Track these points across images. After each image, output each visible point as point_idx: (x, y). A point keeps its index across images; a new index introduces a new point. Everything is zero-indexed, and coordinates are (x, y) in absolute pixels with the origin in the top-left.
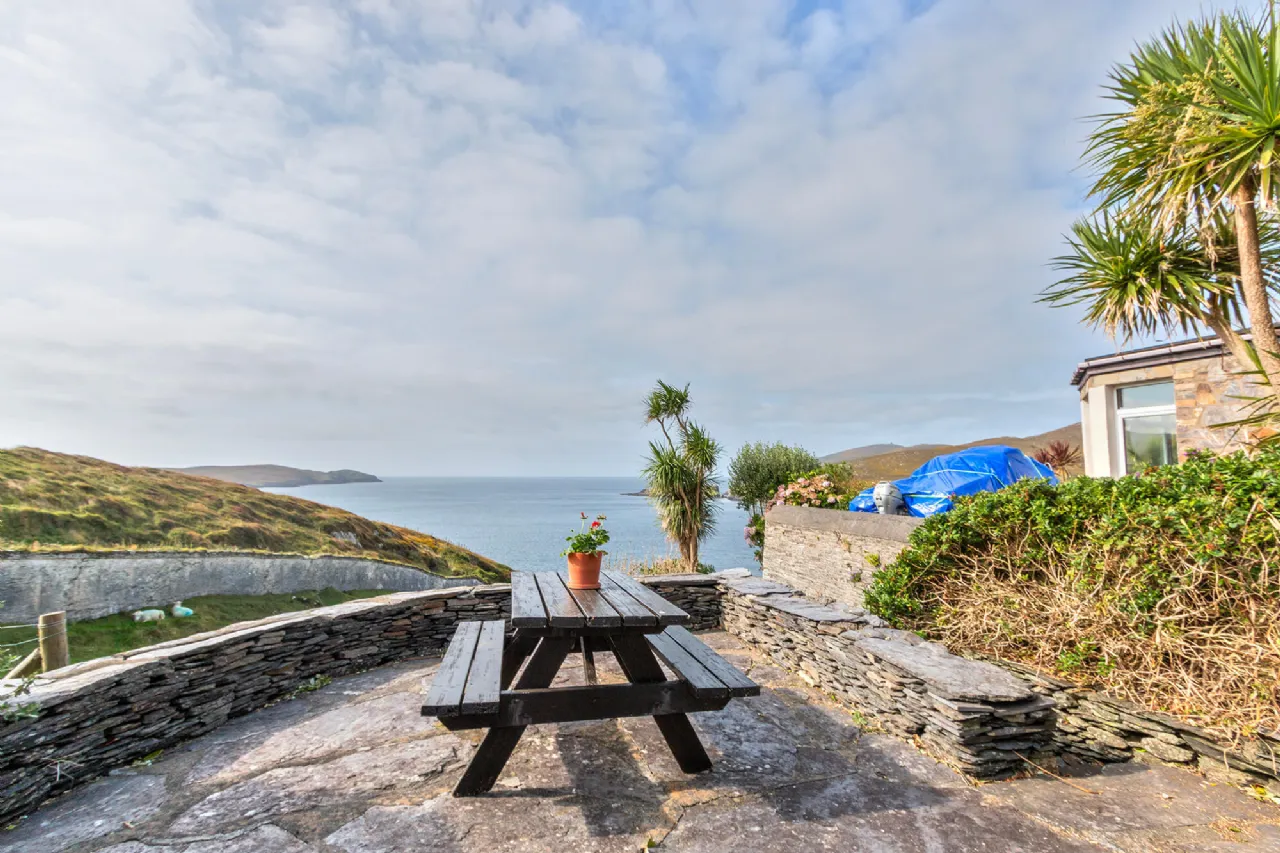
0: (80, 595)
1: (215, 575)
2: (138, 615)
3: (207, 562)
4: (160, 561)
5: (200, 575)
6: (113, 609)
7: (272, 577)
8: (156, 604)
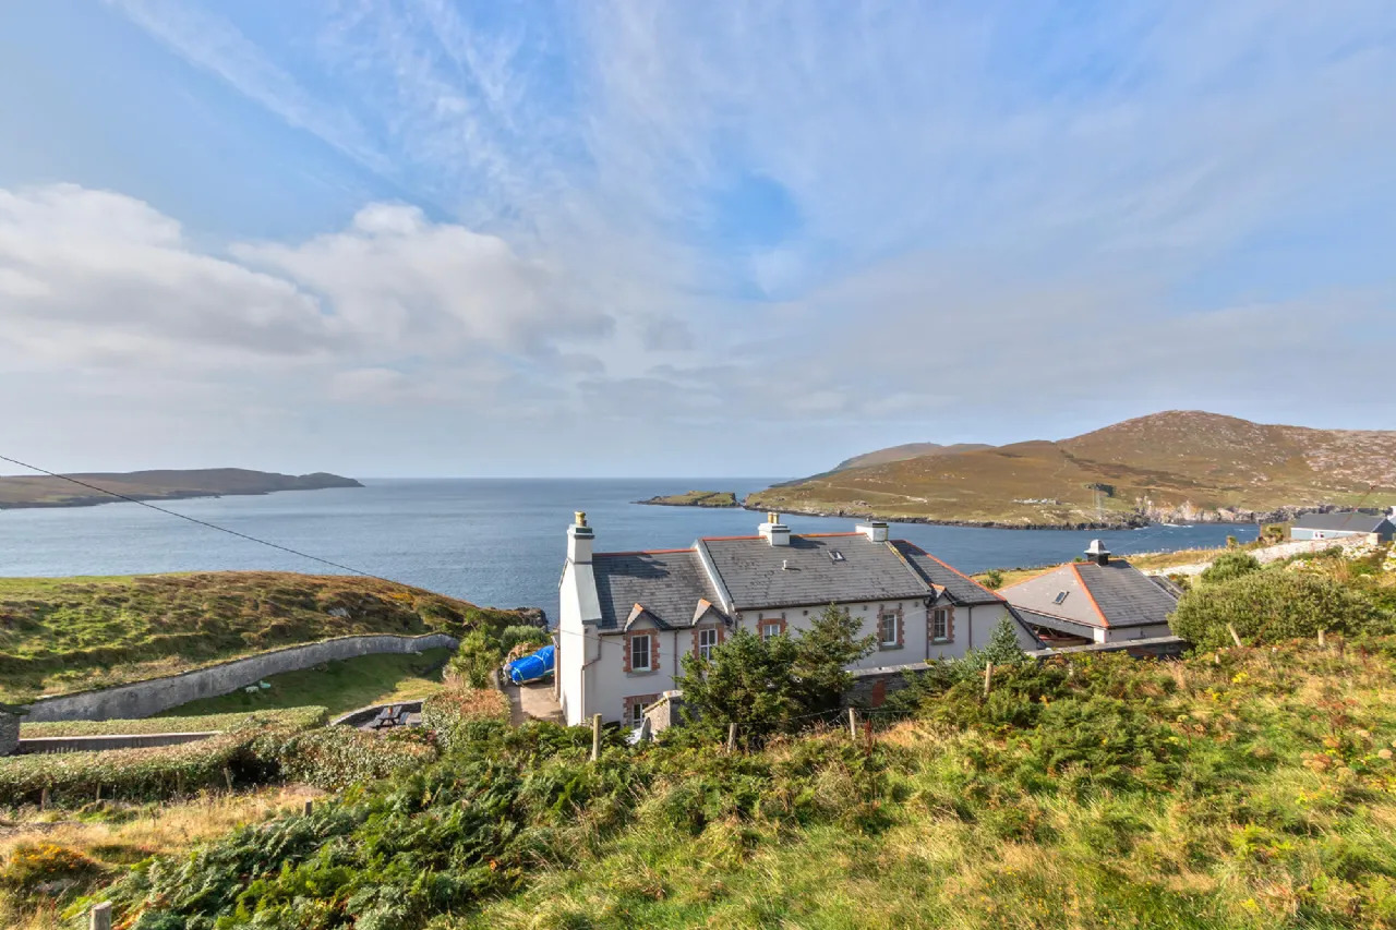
0: (225, 683)
1: (275, 663)
2: (248, 689)
3: (271, 656)
4: (252, 661)
5: (270, 664)
6: (236, 688)
7: (301, 660)
8: (252, 682)
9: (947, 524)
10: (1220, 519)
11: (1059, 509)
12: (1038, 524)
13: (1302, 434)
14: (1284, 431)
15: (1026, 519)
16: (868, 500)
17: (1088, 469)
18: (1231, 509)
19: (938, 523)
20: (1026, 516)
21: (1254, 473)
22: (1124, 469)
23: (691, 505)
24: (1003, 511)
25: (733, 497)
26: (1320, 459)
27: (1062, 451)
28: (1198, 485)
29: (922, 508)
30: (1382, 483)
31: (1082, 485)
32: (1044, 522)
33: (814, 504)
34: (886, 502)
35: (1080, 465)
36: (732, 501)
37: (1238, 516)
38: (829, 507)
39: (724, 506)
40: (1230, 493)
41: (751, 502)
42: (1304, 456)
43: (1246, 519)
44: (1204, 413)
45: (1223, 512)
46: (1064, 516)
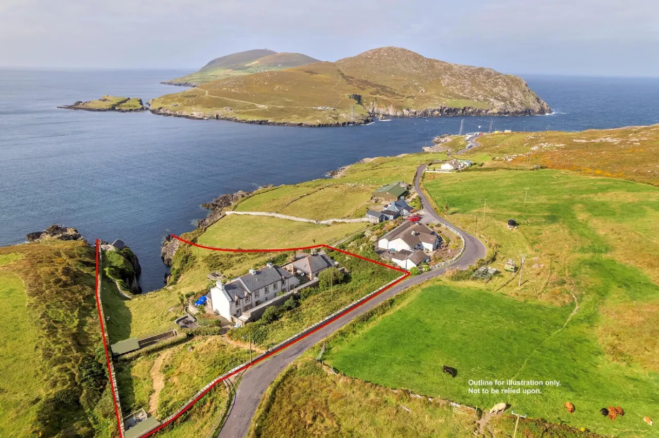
9: (279, 124)
10: (403, 115)
11: (334, 114)
12: (324, 124)
13: (441, 66)
14: (435, 63)
15: (318, 121)
16: (232, 106)
17: (350, 83)
18: (408, 110)
19: (273, 124)
20: (318, 118)
21: (420, 88)
22: (366, 83)
23: (109, 110)
24: (307, 115)
25: (141, 102)
26: (446, 80)
27: (339, 71)
28: (398, 95)
29: (264, 113)
30: (465, 94)
31: (346, 95)
32: (327, 122)
33: (198, 110)
34: (244, 108)
35: (347, 80)
36: (140, 107)
37: (410, 113)
38: (209, 112)
39: (136, 110)
40: (409, 100)
41: (154, 106)
42: (440, 78)
43: (413, 114)
44: (405, 50)
45: (404, 111)
46: (336, 118)
